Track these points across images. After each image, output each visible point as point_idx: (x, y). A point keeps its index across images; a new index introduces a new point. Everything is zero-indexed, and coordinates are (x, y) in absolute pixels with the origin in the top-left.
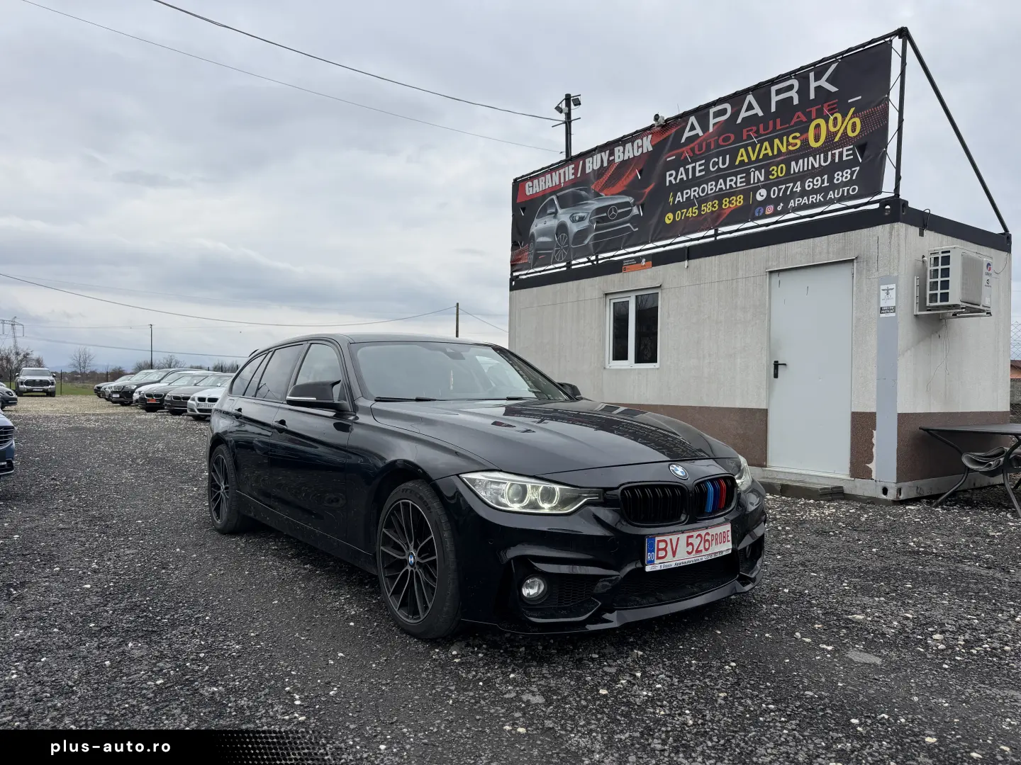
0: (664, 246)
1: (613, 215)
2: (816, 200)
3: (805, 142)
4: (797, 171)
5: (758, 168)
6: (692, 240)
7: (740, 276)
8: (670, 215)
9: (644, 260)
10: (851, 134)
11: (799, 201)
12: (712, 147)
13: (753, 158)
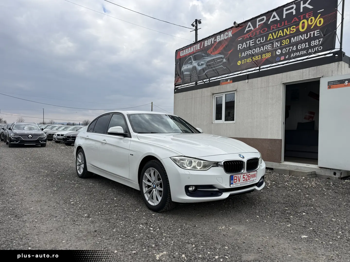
0: (238, 74)
1: (215, 63)
2: (303, 53)
3: (298, 30)
4: (294, 41)
5: (277, 41)
6: (249, 71)
7: (270, 85)
8: (240, 62)
9: (229, 80)
10: (318, 25)
11: (295, 54)
12: (258, 34)
13: (275, 37)
